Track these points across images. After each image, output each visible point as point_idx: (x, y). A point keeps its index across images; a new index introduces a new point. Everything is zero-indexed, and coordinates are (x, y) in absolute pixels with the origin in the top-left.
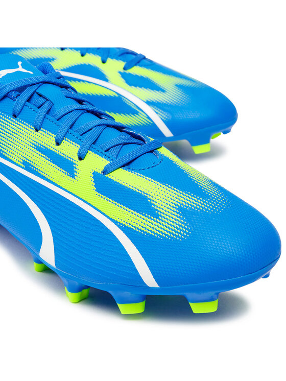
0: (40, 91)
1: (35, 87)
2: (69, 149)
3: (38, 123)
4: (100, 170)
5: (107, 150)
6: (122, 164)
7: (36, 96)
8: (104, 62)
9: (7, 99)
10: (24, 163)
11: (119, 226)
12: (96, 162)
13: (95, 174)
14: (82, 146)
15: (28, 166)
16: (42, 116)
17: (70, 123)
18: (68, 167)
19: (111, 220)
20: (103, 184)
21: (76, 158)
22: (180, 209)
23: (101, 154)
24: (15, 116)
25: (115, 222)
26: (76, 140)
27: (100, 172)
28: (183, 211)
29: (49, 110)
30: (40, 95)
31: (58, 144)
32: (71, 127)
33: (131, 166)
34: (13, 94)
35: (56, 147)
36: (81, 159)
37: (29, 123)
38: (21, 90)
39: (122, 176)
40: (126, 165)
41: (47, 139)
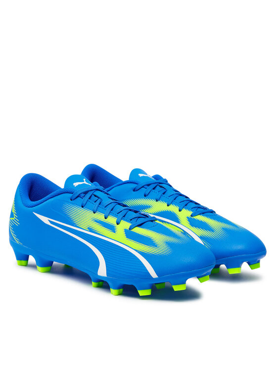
0: (95, 193)
1: (93, 191)
2: (112, 220)
3: (95, 209)
4: (128, 228)
5: (131, 220)
6: (137, 225)
7: (93, 196)
8: (180, 211)
9: (79, 198)
10: (89, 228)
11: (138, 252)
12: (125, 225)
13: (125, 230)
14: (118, 218)
15: (90, 230)
16: (97, 206)
17: (111, 208)
18: (112, 228)
19: (134, 250)
20: (129, 234)
21: (116, 224)
22: (167, 243)
23: (128, 221)
24: (83, 207)
25: (136, 251)
26: (115, 216)
27: (128, 229)
28: (168, 244)
29: (100, 203)
30: (95, 196)
31: (106, 218)
32: (112, 210)
33: (143, 226)
34: (83, 195)
35: (105, 220)
36: (118, 224)
37: (90, 209)
38: (86, 193)
39: (137, 230)
40: (140, 225)
41: (100, 216)
